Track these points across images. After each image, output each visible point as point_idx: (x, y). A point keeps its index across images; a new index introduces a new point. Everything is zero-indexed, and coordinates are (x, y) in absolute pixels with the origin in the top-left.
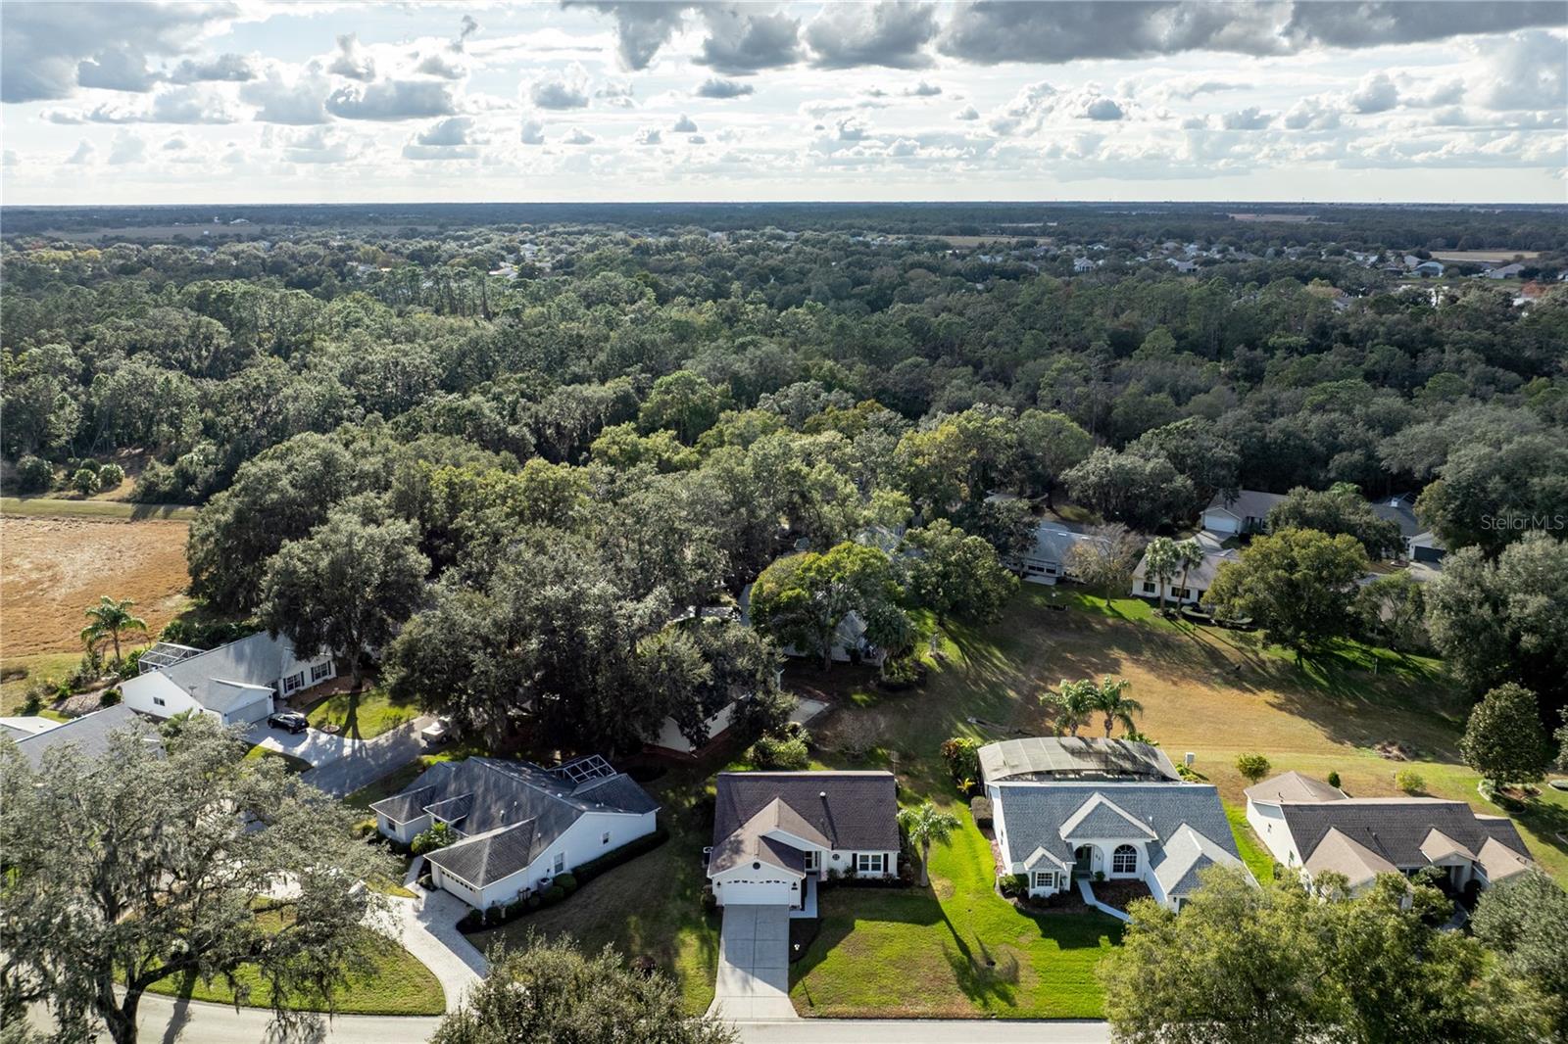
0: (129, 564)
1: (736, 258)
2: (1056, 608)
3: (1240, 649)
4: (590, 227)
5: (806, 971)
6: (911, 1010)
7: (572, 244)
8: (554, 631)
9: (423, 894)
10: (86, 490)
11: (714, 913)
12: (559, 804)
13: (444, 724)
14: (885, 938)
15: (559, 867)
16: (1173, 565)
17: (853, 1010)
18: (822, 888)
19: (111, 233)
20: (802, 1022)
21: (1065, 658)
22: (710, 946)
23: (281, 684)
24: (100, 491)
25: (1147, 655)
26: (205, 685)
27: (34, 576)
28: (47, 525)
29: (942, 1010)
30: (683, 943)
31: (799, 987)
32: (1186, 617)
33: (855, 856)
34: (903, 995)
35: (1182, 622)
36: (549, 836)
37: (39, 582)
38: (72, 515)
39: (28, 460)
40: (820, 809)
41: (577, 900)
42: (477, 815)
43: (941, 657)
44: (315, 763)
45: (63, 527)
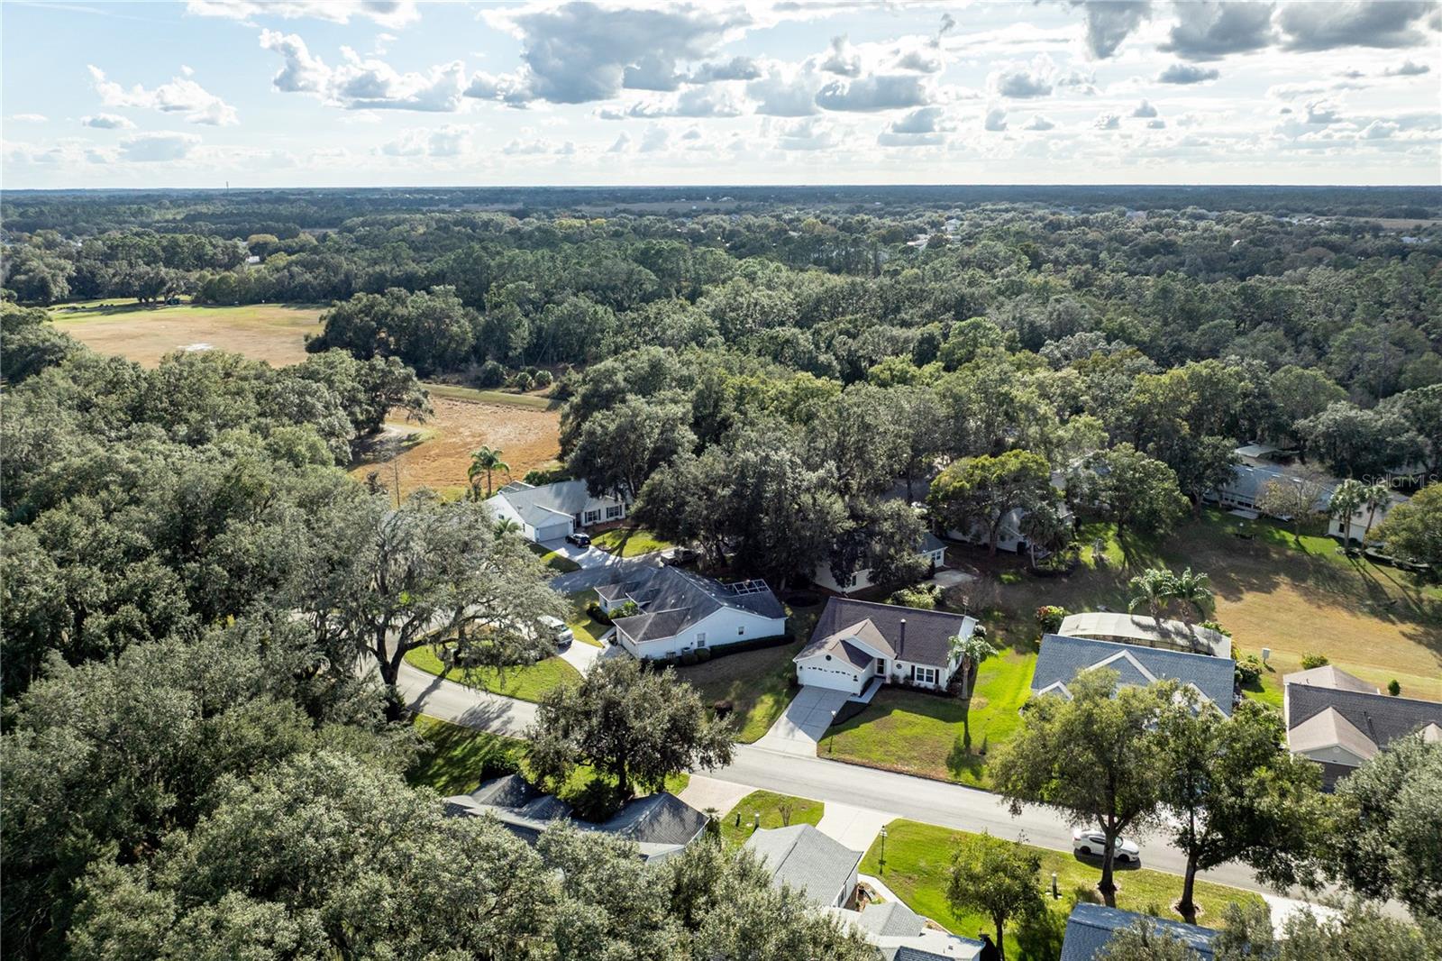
0: (532, 437)
1: (1140, 234)
2: (1243, 537)
3: (1404, 588)
4: (1016, 205)
5: (838, 732)
6: (899, 767)
7: (992, 220)
8: (746, 486)
9: (608, 646)
10: (523, 387)
11: (794, 687)
12: (710, 600)
13: (677, 552)
14: (909, 723)
15: (701, 643)
16: (1356, 506)
17: (857, 760)
18: (884, 687)
19: (621, 206)
20: (818, 760)
21: (1229, 577)
22: (779, 707)
23: (583, 515)
24: (533, 390)
25: (1310, 583)
26: (530, 508)
27: (469, 440)
28: (489, 409)
29: (923, 772)
30: (762, 701)
31: (827, 741)
32: (1369, 558)
33: (913, 668)
34: (900, 758)
35: (1362, 561)
36: (694, 619)
37: (470, 443)
38: (509, 404)
39: (490, 363)
40: (898, 632)
41: (707, 665)
42: (657, 602)
43: (1102, 559)
44: (584, 567)
45: (500, 411)
